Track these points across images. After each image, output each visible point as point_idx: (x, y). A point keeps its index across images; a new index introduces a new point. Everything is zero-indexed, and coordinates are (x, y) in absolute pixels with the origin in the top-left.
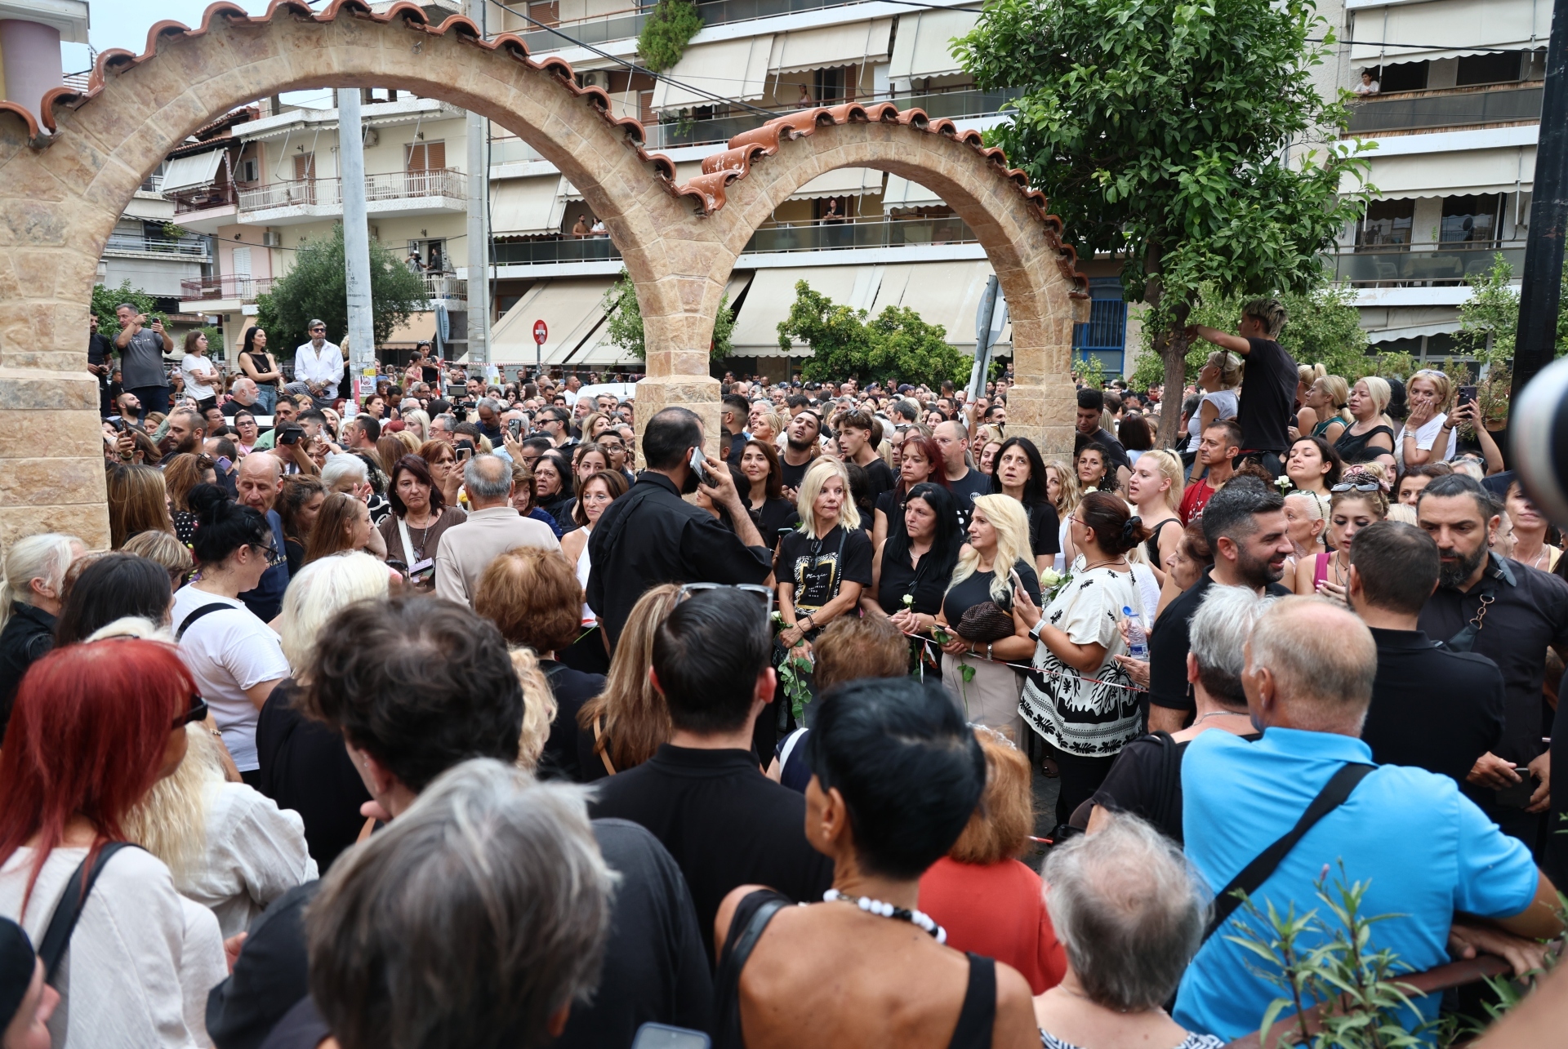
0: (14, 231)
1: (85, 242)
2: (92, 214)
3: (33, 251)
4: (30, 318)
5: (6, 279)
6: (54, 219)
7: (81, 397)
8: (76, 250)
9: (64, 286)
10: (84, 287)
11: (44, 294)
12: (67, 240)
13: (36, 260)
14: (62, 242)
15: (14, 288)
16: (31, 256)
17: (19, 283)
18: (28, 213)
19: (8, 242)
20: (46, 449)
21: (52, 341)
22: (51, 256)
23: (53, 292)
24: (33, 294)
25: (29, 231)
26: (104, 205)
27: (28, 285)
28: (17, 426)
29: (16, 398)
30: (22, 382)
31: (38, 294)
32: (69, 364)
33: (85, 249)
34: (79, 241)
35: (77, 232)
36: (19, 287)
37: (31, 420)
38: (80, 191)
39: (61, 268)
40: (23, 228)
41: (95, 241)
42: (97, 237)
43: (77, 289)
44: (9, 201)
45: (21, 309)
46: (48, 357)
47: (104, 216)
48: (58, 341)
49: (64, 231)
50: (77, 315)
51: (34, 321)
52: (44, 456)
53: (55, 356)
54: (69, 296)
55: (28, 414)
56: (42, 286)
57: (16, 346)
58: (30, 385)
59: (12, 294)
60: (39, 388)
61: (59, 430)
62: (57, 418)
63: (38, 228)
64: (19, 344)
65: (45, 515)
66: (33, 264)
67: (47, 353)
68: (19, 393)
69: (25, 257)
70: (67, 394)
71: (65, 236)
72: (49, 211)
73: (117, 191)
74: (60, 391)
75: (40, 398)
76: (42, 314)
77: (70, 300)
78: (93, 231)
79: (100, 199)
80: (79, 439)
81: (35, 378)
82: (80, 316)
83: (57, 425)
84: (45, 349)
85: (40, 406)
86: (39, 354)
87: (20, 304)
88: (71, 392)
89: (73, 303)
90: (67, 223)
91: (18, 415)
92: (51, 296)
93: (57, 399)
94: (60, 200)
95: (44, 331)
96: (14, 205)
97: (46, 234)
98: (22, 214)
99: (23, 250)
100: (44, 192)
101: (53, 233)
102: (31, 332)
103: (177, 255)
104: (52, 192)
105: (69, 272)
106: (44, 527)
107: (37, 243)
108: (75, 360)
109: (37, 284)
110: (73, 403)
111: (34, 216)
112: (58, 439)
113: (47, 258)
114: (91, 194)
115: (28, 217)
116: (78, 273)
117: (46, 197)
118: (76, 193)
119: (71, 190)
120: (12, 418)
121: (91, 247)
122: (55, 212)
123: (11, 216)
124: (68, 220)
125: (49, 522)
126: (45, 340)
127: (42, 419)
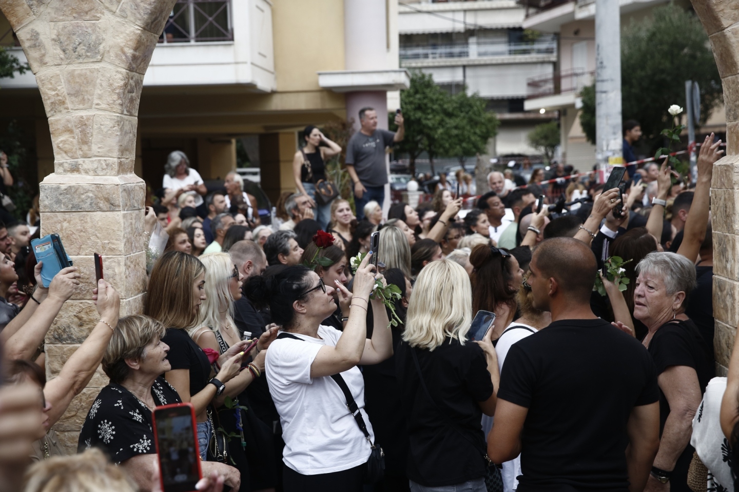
0: (64, 51)
1: (117, 56)
2: (123, 29)
3: (78, 68)
4: (74, 128)
5: (58, 95)
6: (94, 37)
7: (107, 200)
8: (110, 63)
9: (100, 97)
10: (115, 97)
11: (86, 106)
12: (103, 55)
13: (80, 75)
14: (99, 57)
15: (63, 103)
16: (76, 73)
17: (67, 97)
18: (74, 34)
19: (59, 62)
20: (80, 248)
21: (90, 150)
22: (92, 71)
23: (92, 104)
24: (77, 107)
25: (75, 49)
26: (132, 19)
27: (73, 98)
28: (59, 226)
29: (58, 202)
30: (63, 187)
31: (81, 106)
32: (103, 169)
33: (117, 62)
34: (112, 54)
35: (111, 47)
36: (67, 101)
37: (69, 222)
38: (114, 9)
39: (98, 81)
40: (70, 48)
41: (124, 53)
42: (126, 50)
43: (110, 100)
44: (61, 24)
45: (68, 121)
46: (86, 164)
47: (132, 29)
48: (95, 148)
49: (101, 47)
50: (109, 123)
51: (77, 131)
52: (78, 254)
53: (92, 162)
54: (104, 106)
55: (67, 216)
56: (84, 99)
57: (64, 155)
58: (69, 190)
59: (61, 108)
60: (75, 192)
61: (90, 230)
62: (89, 220)
63: (82, 47)
64: (66, 152)
65: (77, 309)
66: (78, 80)
67: (86, 160)
68: (61, 197)
69: (72, 74)
70: (97, 197)
71: (101, 51)
72: (90, 30)
73: (142, 4)
74: (91, 195)
75: (76, 201)
76: (83, 124)
77: (105, 110)
78: (122, 45)
79: (129, 13)
80: (105, 239)
81: (73, 184)
82: (111, 125)
83: (88, 226)
84: (85, 156)
85: (76, 209)
86: (80, 161)
87: (68, 117)
88: (100, 195)
89: (107, 113)
90: (103, 39)
91: (60, 216)
92: (91, 108)
93: (89, 201)
94: (98, 19)
95: (84, 141)
96: (65, 27)
97: (87, 51)
98: (71, 34)
99: (71, 67)
100: (87, 13)
101: (93, 50)
102: (75, 141)
103: (533, 57)
104: (93, 13)
105: (104, 84)
106: (76, 320)
107: (81, 60)
108: (107, 165)
109: (81, 98)
110: (101, 205)
111: (79, 36)
112: (89, 238)
113: (88, 73)
114: (122, 10)
115: (74, 37)
116: (111, 85)
117: (88, 17)
118: (111, 11)
119: (107, 8)
120: (55, 219)
121: (121, 60)
122: (94, 30)
123: (63, 38)
124: (104, 36)
125: (80, 315)
126: (85, 148)
127: (77, 220)
